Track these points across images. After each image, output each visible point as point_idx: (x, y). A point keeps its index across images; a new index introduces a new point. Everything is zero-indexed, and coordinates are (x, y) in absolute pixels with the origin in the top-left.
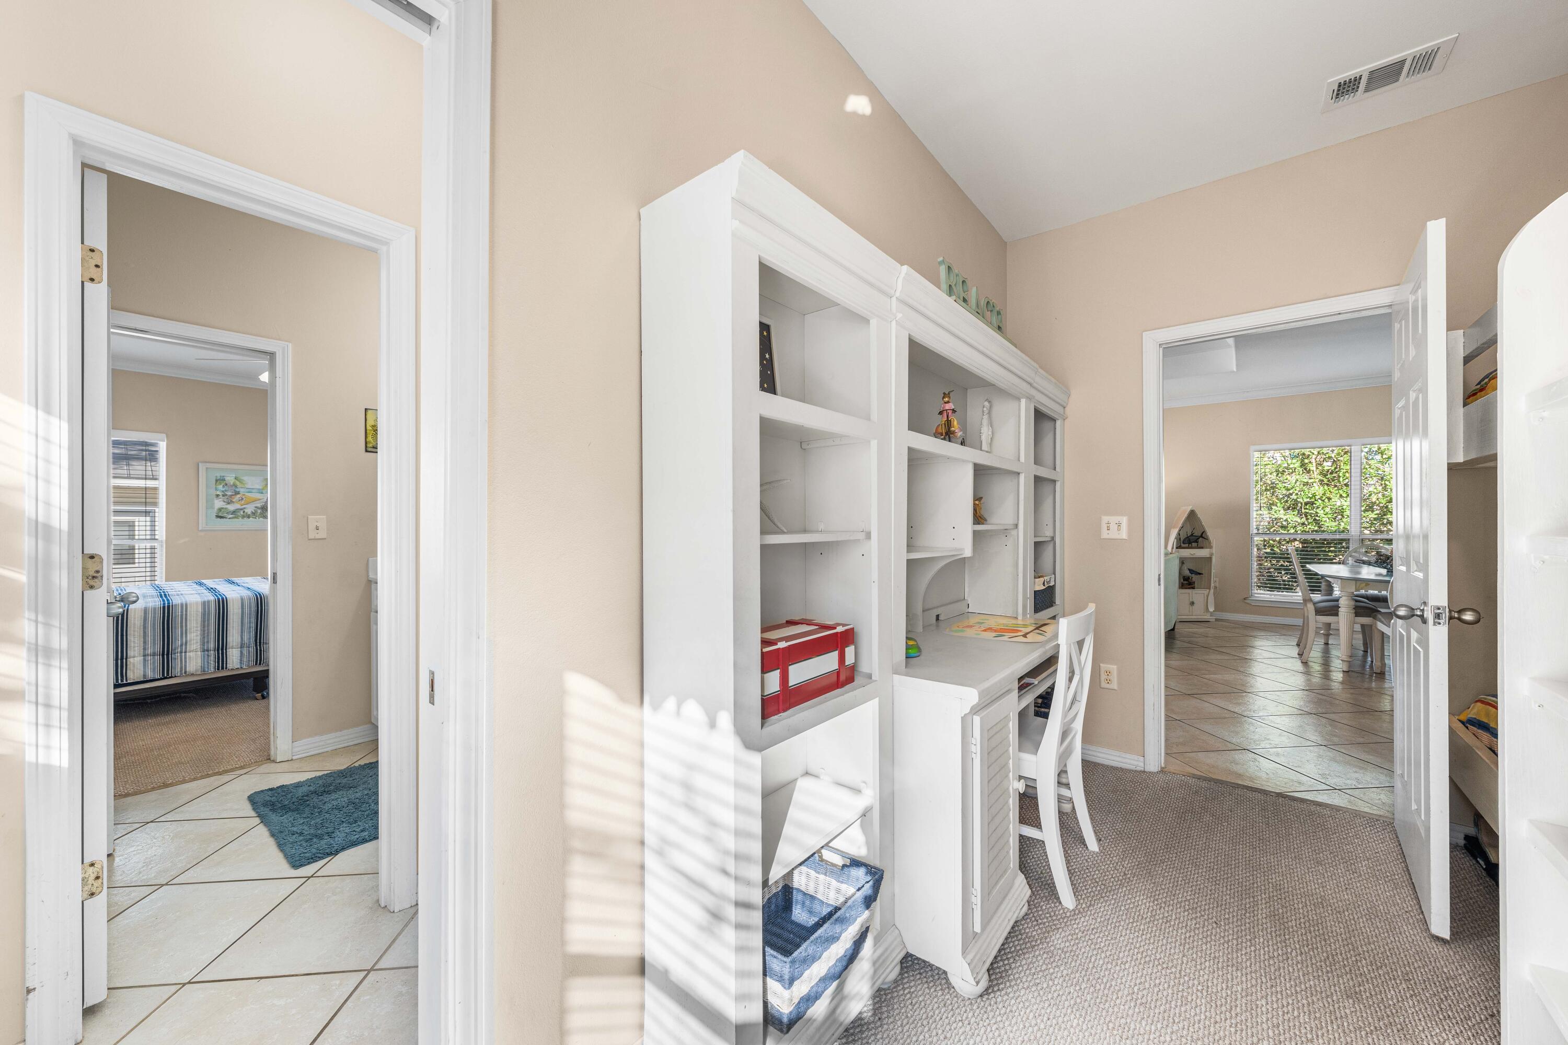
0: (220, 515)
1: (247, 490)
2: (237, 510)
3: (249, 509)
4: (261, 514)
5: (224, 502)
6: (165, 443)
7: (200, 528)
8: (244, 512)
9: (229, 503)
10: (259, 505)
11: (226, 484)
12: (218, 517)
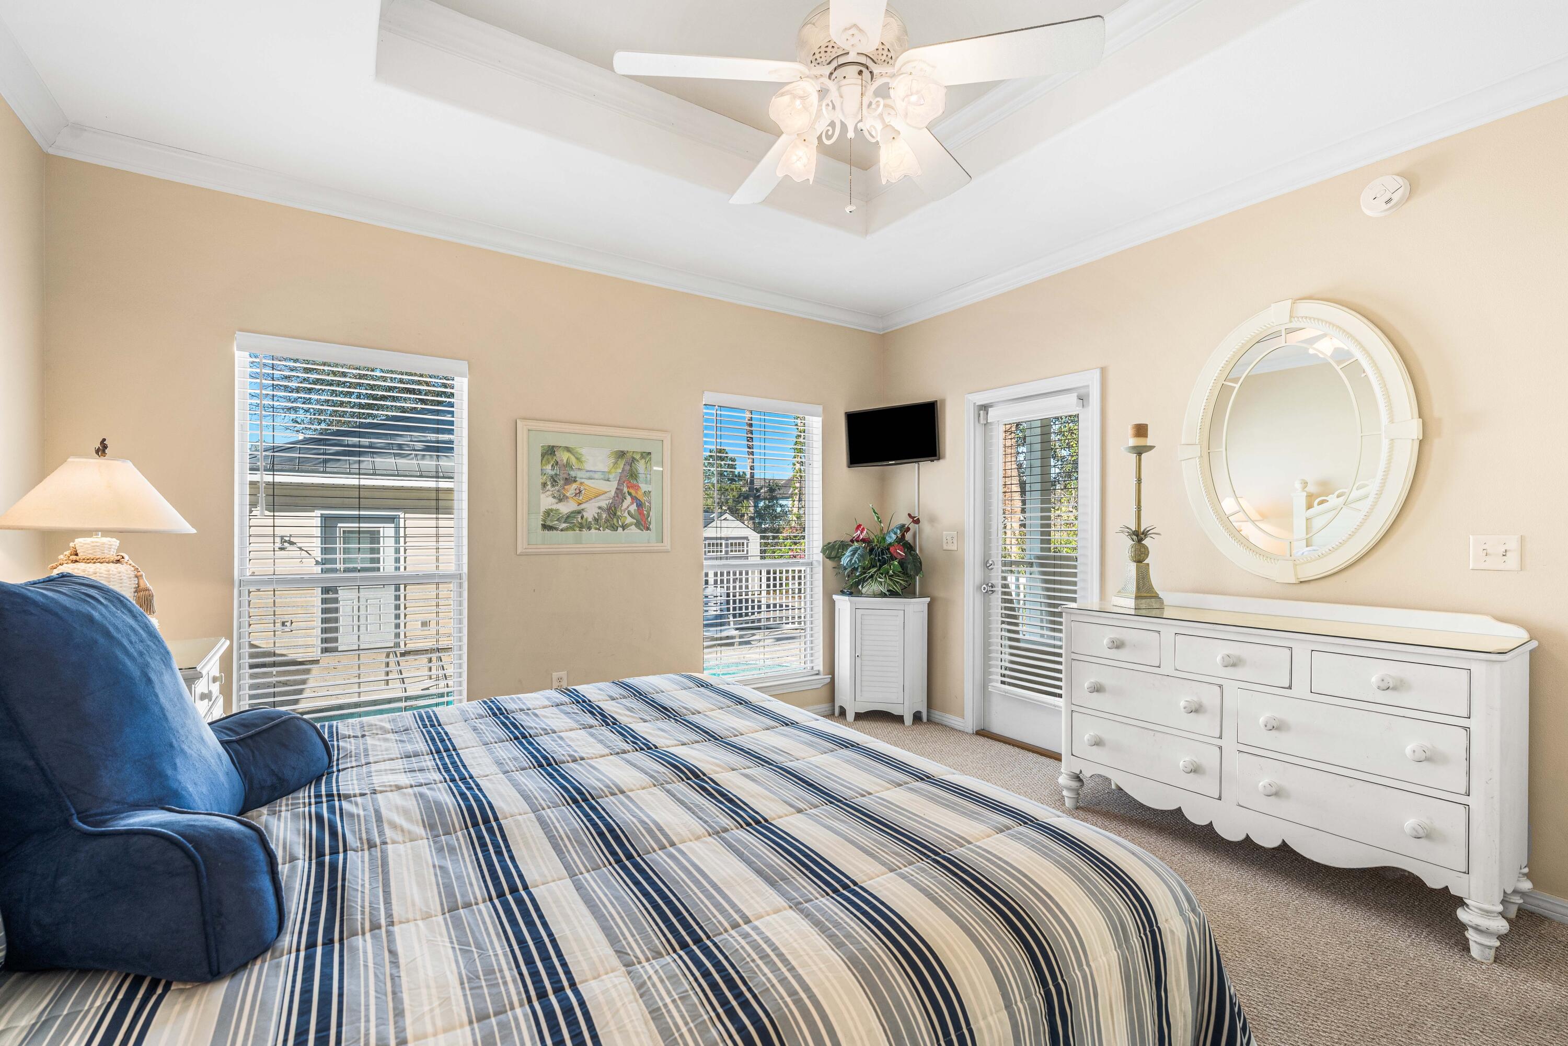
0: (548, 523)
1: (588, 474)
2: (572, 512)
3: (591, 511)
4: (607, 521)
5: (554, 497)
6: (465, 381)
7: (519, 552)
8: (582, 517)
9: (560, 500)
10: (604, 504)
11: (557, 463)
12: (545, 527)
